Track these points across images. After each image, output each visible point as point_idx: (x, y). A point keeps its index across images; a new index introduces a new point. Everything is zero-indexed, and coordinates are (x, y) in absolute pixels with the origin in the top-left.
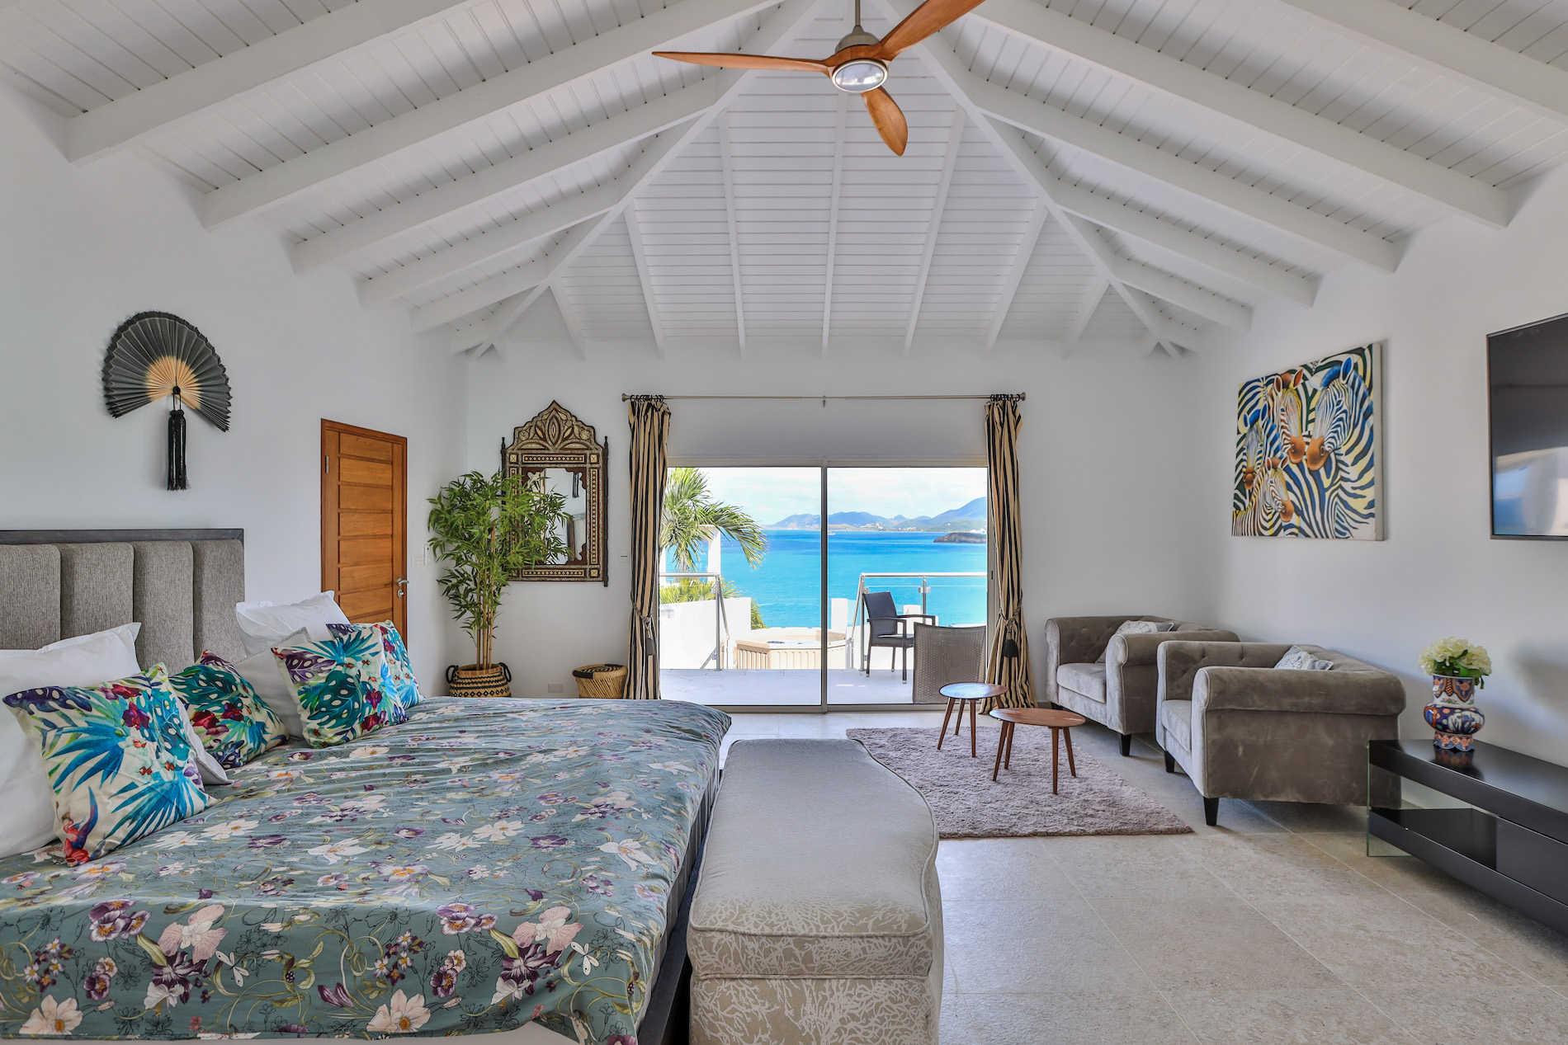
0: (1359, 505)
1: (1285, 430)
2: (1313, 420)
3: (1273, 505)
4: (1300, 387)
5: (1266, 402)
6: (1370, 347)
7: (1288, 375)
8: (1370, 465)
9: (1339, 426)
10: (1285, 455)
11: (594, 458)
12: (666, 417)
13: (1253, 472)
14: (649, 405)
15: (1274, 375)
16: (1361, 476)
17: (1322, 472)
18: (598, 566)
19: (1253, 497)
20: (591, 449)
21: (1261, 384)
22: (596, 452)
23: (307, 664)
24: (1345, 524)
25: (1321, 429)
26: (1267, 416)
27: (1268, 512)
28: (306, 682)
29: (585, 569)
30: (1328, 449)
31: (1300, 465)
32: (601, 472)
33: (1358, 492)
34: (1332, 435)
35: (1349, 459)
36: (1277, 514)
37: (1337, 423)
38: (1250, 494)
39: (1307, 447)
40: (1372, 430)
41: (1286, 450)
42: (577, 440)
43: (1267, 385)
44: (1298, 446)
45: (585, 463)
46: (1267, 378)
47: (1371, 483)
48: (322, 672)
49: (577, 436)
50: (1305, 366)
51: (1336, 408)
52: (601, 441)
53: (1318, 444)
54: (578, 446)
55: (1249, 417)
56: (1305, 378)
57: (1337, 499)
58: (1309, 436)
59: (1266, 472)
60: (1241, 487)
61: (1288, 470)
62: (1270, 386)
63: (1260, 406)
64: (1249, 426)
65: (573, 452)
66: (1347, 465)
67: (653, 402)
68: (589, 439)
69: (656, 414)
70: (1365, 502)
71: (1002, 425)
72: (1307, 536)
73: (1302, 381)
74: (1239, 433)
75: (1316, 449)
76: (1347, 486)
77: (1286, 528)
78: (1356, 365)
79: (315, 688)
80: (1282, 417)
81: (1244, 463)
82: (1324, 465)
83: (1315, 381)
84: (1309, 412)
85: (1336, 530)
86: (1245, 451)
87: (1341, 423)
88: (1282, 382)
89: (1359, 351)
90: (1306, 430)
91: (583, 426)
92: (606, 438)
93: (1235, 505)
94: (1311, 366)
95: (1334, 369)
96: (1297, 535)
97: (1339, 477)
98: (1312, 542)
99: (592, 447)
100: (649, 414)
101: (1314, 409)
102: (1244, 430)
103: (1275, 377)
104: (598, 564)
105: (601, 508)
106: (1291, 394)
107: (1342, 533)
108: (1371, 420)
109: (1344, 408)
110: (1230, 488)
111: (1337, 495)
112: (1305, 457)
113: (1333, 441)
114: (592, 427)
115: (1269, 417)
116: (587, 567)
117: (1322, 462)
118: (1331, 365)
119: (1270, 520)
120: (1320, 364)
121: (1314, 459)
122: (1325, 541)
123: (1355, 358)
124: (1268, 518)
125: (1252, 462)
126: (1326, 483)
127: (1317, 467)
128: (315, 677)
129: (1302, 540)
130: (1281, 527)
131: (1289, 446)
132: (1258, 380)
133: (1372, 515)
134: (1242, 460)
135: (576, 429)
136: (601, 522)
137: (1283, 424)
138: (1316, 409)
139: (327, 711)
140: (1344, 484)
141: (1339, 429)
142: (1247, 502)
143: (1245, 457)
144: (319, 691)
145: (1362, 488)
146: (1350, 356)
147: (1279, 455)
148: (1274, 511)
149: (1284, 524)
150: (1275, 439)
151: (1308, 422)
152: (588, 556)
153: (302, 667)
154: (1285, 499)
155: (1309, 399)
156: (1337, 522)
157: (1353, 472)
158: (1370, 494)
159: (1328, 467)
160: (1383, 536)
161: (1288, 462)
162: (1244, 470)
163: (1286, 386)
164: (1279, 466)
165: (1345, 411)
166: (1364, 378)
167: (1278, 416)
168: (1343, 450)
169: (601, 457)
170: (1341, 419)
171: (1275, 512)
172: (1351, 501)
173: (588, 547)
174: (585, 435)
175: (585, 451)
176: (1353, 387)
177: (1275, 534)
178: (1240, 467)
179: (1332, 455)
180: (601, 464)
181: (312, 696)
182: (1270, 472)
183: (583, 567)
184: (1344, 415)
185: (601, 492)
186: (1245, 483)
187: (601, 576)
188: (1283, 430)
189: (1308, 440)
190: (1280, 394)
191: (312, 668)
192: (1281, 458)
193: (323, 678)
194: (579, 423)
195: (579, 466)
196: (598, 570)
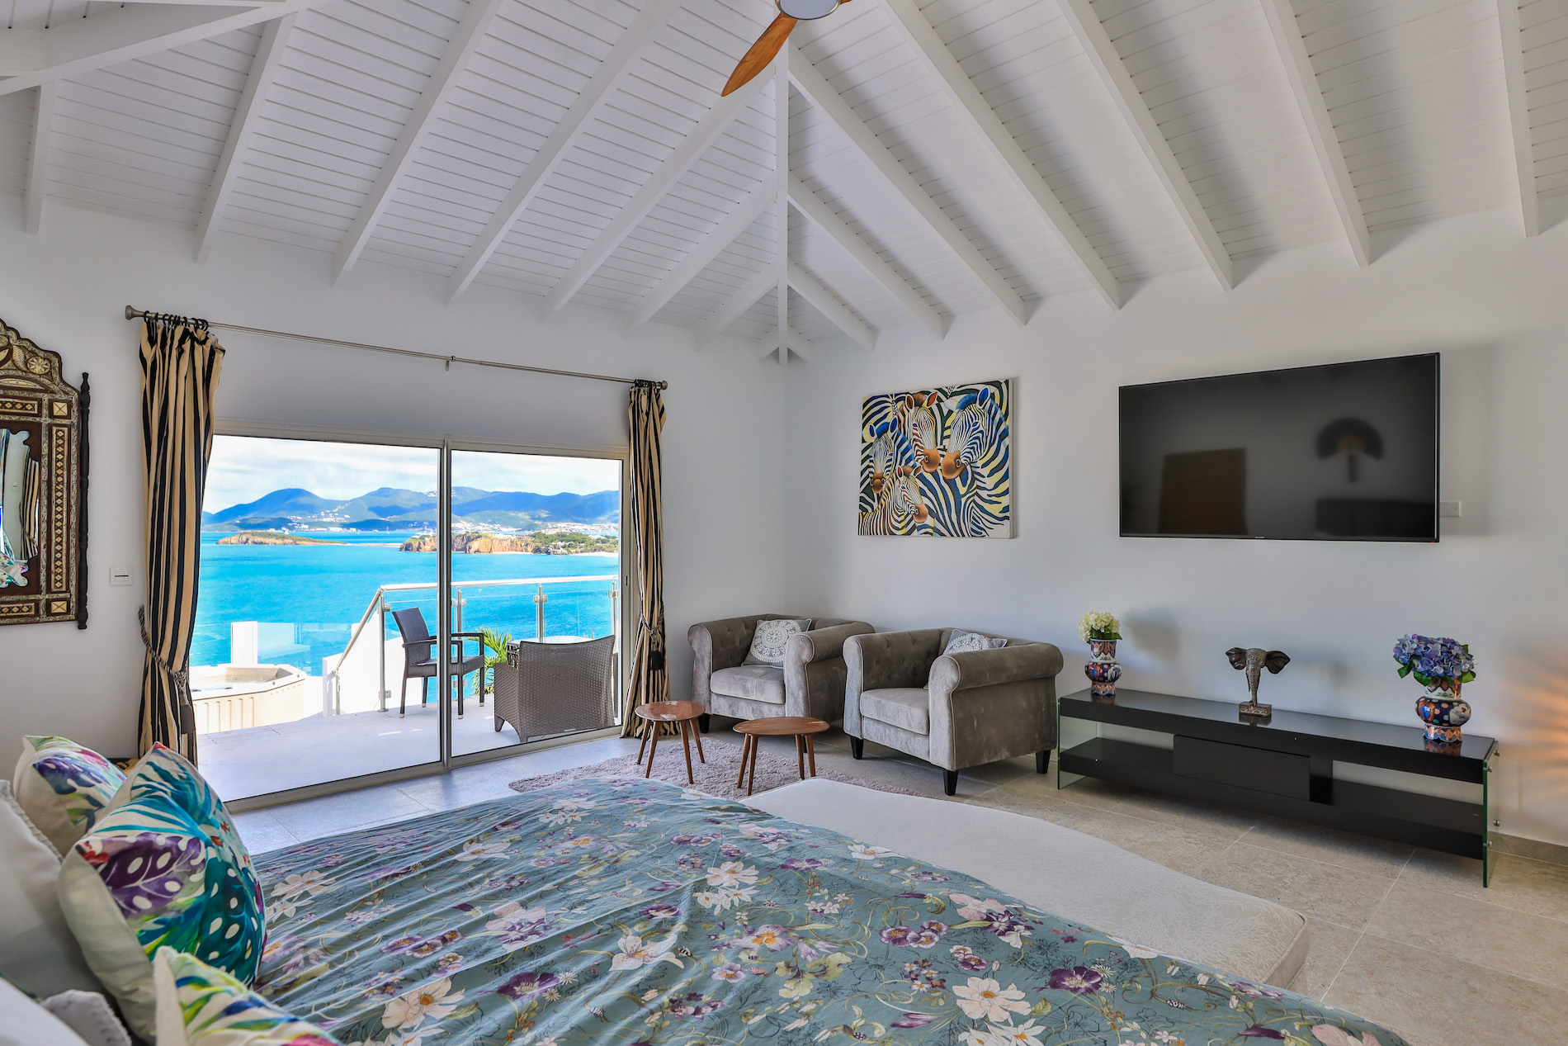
0: (995, 510)
1: (918, 443)
2: (948, 437)
3: (905, 507)
4: (934, 407)
5: (896, 417)
6: (1007, 382)
7: (921, 396)
8: (1005, 477)
9: (974, 443)
10: (918, 464)
11: (60, 409)
12: (218, 355)
13: (881, 478)
14: (186, 333)
15: (906, 393)
16: (996, 486)
17: (958, 480)
18: (68, 595)
19: (882, 501)
20: (53, 392)
21: (890, 400)
22: (64, 397)
23: (162, 862)
24: (982, 525)
25: (956, 445)
26: (897, 428)
27: (899, 514)
28: (170, 905)
29: (37, 603)
30: (964, 462)
31: (935, 475)
32: (74, 433)
33: (994, 499)
34: (968, 450)
35: (985, 471)
36: (910, 516)
37: (973, 441)
38: (879, 498)
39: (942, 458)
40: (1007, 448)
41: (920, 461)
42: (20, 373)
43: (897, 401)
44: (932, 457)
45: (39, 415)
46: (896, 395)
47: (1006, 492)
48: (193, 870)
49: (21, 365)
50: (940, 390)
51: (972, 428)
52: (76, 382)
53: (954, 456)
54: (22, 383)
55: (875, 429)
56: (940, 400)
57: (972, 504)
58: (944, 450)
59: (897, 478)
60: (868, 491)
61: (922, 478)
62: (901, 403)
63: (889, 419)
64: (876, 436)
65: (9, 393)
66: (983, 477)
67: (191, 329)
68: (49, 375)
69: (198, 348)
70: (1000, 507)
71: (647, 414)
72: (943, 535)
73: (936, 402)
74: (863, 441)
75: (952, 461)
76: (984, 494)
77: (920, 528)
78: (993, 395)
79: (191, 912)
80: (915, 431)
81: (871, 470)
82: (960, 476)
83: (952, 404)
84: (944, 429)
85: (972, 530)
86: (872, 459)
87: (978, 441)
88: (914, 400)
89: (997, 384)
90: (941, 444)
91: (32, 350)
92: (85, 376)
93: (861, 507)
94: (947, 391)
95: (971, 396)
96: (932, 534)
97: (975, 486)
98: (948, 540)
99: (56, 388)
100: (187, 346)
101: (950, 427)
102: (870, 439)
103: (907, 396)
104: (68, 590)
105: (73, 494)
106: (925, 412)
107: (978, 532)
108: (1007, 441)
109: (981, 428)
110: (857, 491)
111: (974, 501)
112: (940, 468)
113: (969, 455)
114: (57, 355)
115: (900, 430)
116: (41, 597)
117: (958, 473)
118: (968, 391)
119: (902, 521)
120: (955, 390)
121: (949, 469)
122: (961, 539)
123: (992, 389)
124: (899, 519)
125: (880, 467)
126: (962, 490)
127: (952, 477)
128: (187, 887)
129: (937, 539)
130: (914, 527)
131: (923, 457)
132: (887, 396)
133: (1007, 518)
134: (868, 467)
135: (18, 355)
136: (73, 519)
137: (915, 437)
138: (952, 427)
139: (220, 957)
140: (979, 491)
141: (975, 446)
142: (875, 505)
143: (871, 464)
144: (198, 916)
145: (998, 496)
146: (987, 386)
147: (911, 463)
148: (906, 513)
149: (917, 525)
150: (907, 450)
151: (943, 438)
152: (43, 578)
153: (155, 871)
154: (918, 502)
155: (944, 419)
156: (972, 523)
157: (990, 483)
158: (1005, 500)
159: (963, 477)
160: (1014, 535)
161: (922, 471)
162: (871, 475)
163: (919, 404)
164: (912, 474)
165: (982, 432)
166: (1001, 407)
167: (910, 430)
168: (980, 464)
169: (75, 408)
170: (978, 438)
171: (908, 514)
172: (987, 506)
173: (43, 563)
174: (38, 367)
175: (40, 395)
176: (989, 412)
177: (909, 533)
178: (867, 473)
179: (968, 467)
180: (74, 419)
181: (186, 934)
182: (901, 479)
183: (32, 597)
184: (980, 435)
185: (74, 468)
186: (872, 488)
187: (73, 611)
188: (915, 443)
189: (944, 453)
190: (912, 411)
191: (174, 867)
192: (913, 467)
193: (198, 884)
194: (26, 344)
195: (23, 419)
196: (68, 601)
